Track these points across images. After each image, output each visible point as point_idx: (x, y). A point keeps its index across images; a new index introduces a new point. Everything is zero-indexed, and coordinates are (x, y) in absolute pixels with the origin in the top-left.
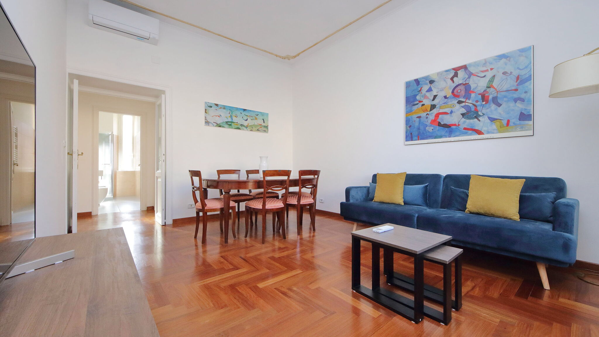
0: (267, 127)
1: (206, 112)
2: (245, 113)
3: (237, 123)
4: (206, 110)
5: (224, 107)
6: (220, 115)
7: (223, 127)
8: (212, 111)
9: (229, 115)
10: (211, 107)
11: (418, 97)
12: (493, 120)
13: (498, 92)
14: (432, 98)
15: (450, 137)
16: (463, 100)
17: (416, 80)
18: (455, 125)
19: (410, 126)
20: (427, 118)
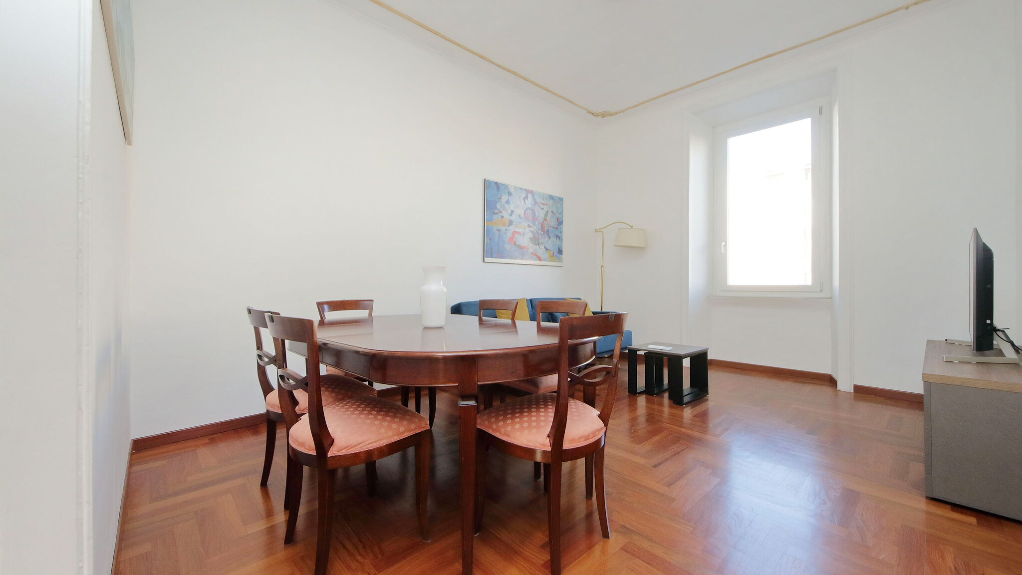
11: (498, 206)
12: (547, 249)
13: (549, 226)
14: (510, 212)
15: (522, 259)
16: (531, 224)
17: (496, 183)
18: (525, 248)
19: (490, 239)
20: (506, 233)
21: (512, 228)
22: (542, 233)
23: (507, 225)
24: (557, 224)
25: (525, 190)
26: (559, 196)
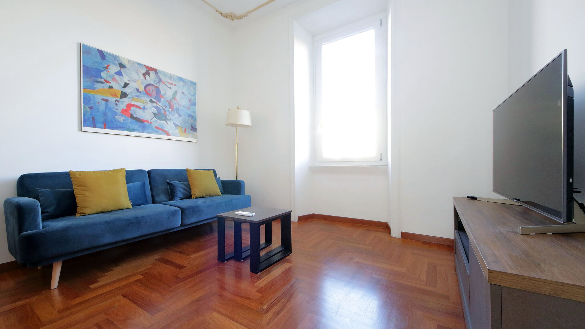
11: (103, 74)
12: (176, 125)
13: (179, 105)
14: (123, 84)
15: (143, 132)
16: (154, 100)
17: (101, 52)
18: (148, 122)
19: (91, 108)
20: (117, 105)
21: (126, 101)
22: (170, 110)
23: (119, 96)
24: (189, 104)
25: (145, 66)
26: (191, 80)
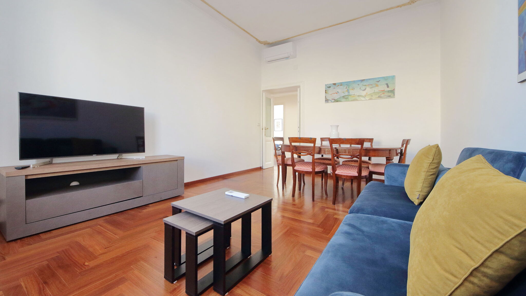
0: (393, 91)
1: (326, 93)
2: (365, 83)
3: (354, 95)
4: (326, 91)
5: (341, 84)
6: (338, 92)
7: (340, 101)
8: (331, 91)
9: (346, 89)
10: (330, 87)
